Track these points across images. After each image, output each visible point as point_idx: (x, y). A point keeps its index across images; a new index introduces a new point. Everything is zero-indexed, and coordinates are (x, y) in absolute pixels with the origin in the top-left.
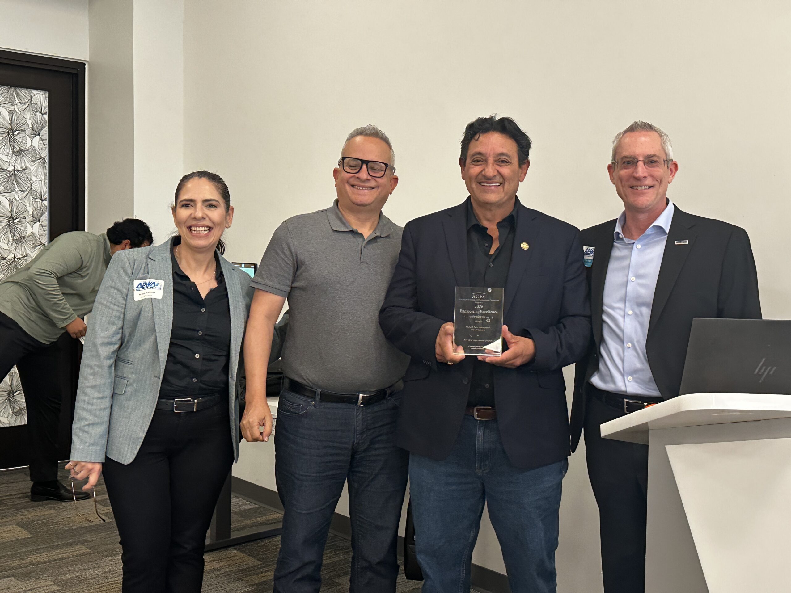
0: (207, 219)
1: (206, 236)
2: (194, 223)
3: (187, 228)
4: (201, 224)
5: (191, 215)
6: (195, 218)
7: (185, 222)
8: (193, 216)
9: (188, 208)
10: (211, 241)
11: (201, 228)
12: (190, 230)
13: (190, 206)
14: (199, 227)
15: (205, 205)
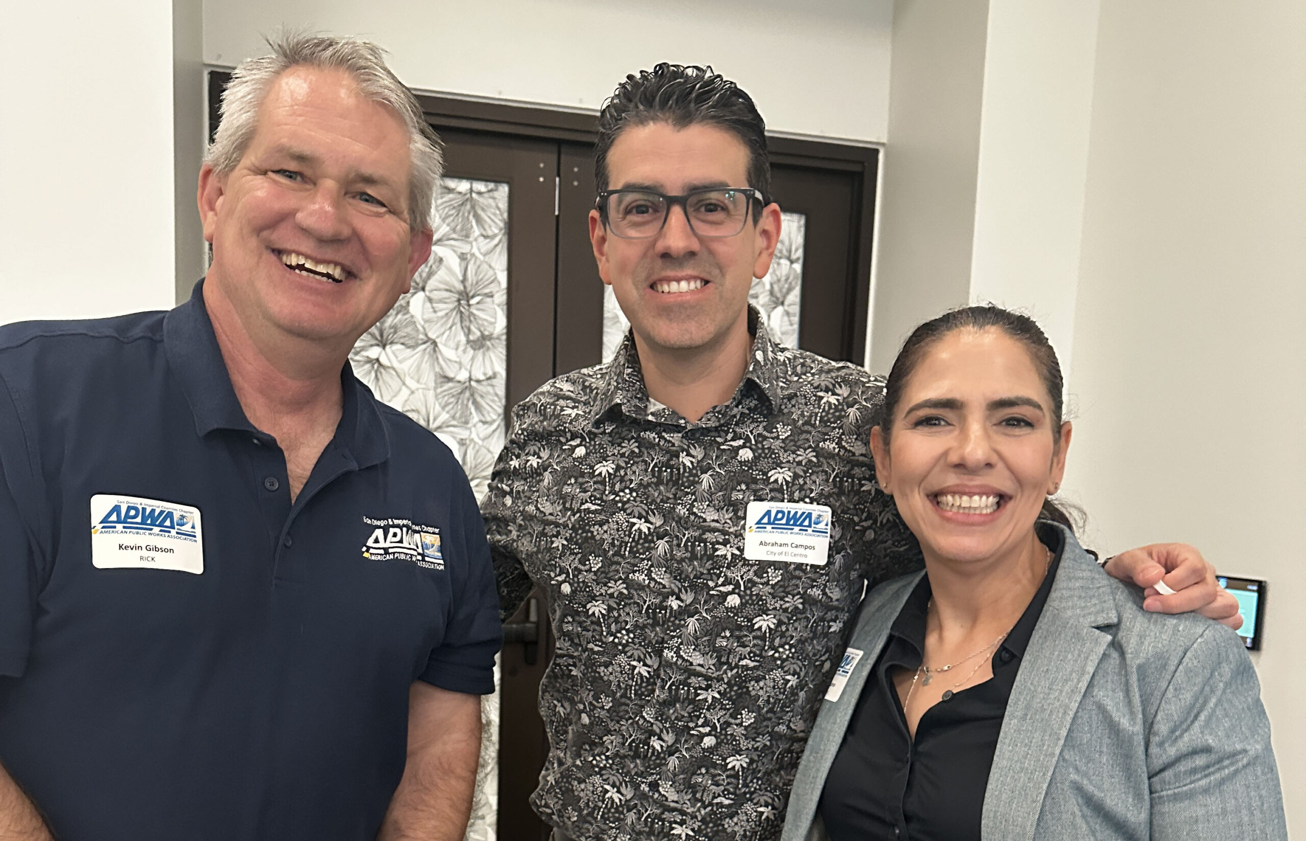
0: (1000, 466)
1: (988, 521)
2: (952, 479)
3: (928, 496)
4: (977, 486)
5: (946, 454)
6: (961, 467)
7: (924, 477)
8: (954, 458)
9: (935, 429)
10: (1002, 539)
11: (976, 498)
12: (935, 502)
13: (943, 423)
14: (971, 495)
15: (994, 421)
